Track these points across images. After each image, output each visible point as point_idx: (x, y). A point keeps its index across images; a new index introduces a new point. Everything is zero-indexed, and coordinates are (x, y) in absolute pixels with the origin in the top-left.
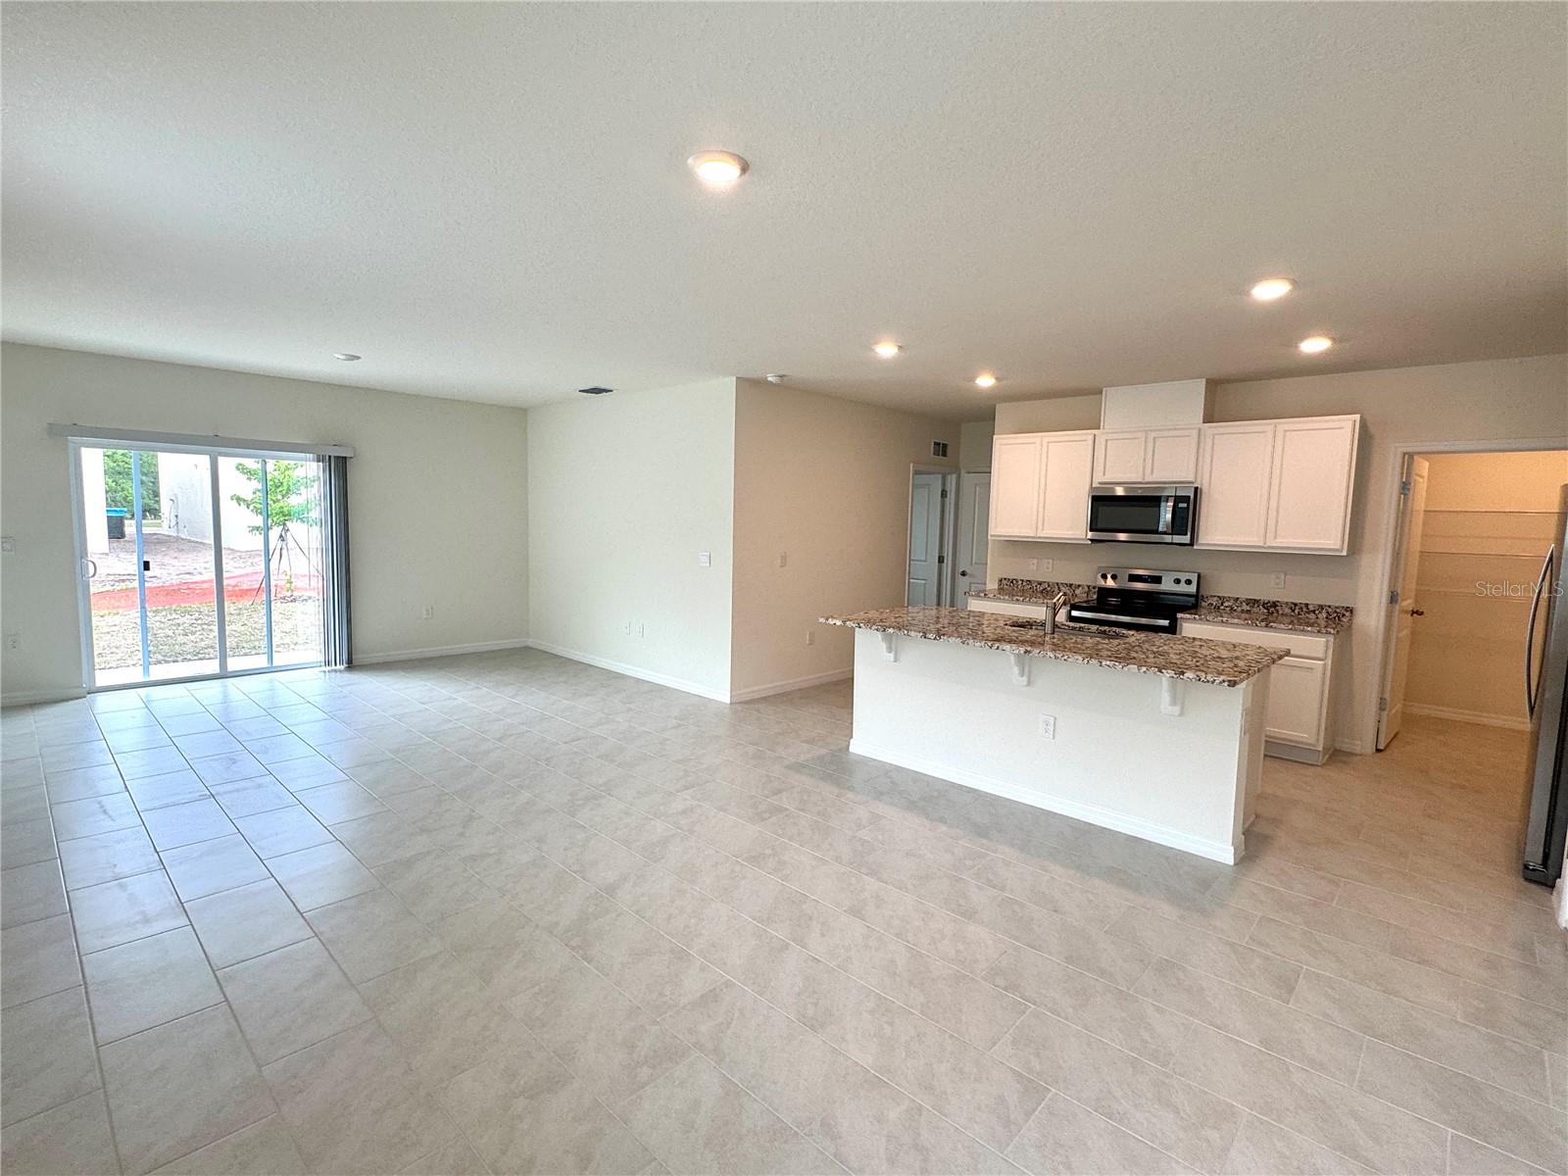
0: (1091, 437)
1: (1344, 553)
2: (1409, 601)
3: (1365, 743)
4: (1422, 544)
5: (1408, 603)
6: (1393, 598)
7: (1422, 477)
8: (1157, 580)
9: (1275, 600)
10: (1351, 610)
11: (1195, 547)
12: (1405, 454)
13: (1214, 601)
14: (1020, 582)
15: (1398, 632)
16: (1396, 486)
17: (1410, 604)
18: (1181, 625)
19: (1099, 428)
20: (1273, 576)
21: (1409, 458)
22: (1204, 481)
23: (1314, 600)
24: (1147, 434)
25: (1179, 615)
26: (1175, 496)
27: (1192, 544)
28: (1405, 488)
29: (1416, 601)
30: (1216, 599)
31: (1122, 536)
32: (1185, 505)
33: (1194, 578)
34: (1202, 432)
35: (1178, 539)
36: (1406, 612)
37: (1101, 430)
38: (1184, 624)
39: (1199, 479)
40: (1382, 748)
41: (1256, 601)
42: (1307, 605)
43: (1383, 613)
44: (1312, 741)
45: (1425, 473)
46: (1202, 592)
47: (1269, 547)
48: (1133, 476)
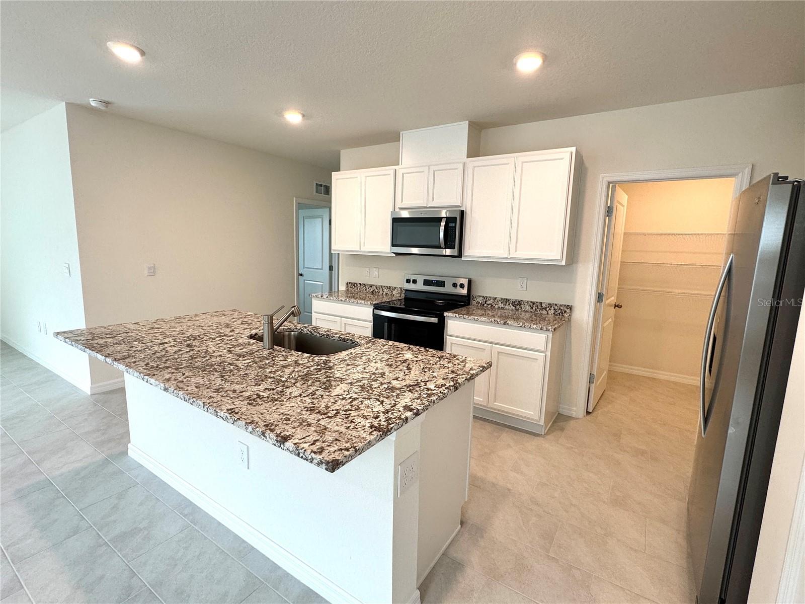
0: (392, 172)
1: (564, 263)
2: (613, 298)
3: (577, 409)
4: (622, 257)
5: (612, 300)
6: (600, 298)
7: (623, 206)
8: (441, 284)
9: (520, 299)
10: (570, 308)
11: (462, 259)
12: (609, 183)
13: (480, 300)
14: (359, 285)
15: (603, 323)
16: (602, 211)
17: (613, 300)
18: (447, 321)
19: (399, 165)
20: (519, 280)
21: (612, 185)
22: (468, 206)
23: (546, 299)
24: (429, 167)
25: (446, 314)
26: (447, 218)
27: (460, 255)
28: (609, 211)
29: (617, 297)
30: (482, 298)
31: (415, 250)
32: (454, 225)
33: (465, 282)
34: (467, 166)
35: (448, 252)
36: (611, 306)
37: (400, 166)
38: (449, 321)
39: (464, 203)
40: (591, 411)
41: (507, 300)
42: (541, 303)
43: (592, 308)
44: (537, 418)
45: (625, 202)
46: (474, 293)
47: (512, 258)
48: (419, 202)
